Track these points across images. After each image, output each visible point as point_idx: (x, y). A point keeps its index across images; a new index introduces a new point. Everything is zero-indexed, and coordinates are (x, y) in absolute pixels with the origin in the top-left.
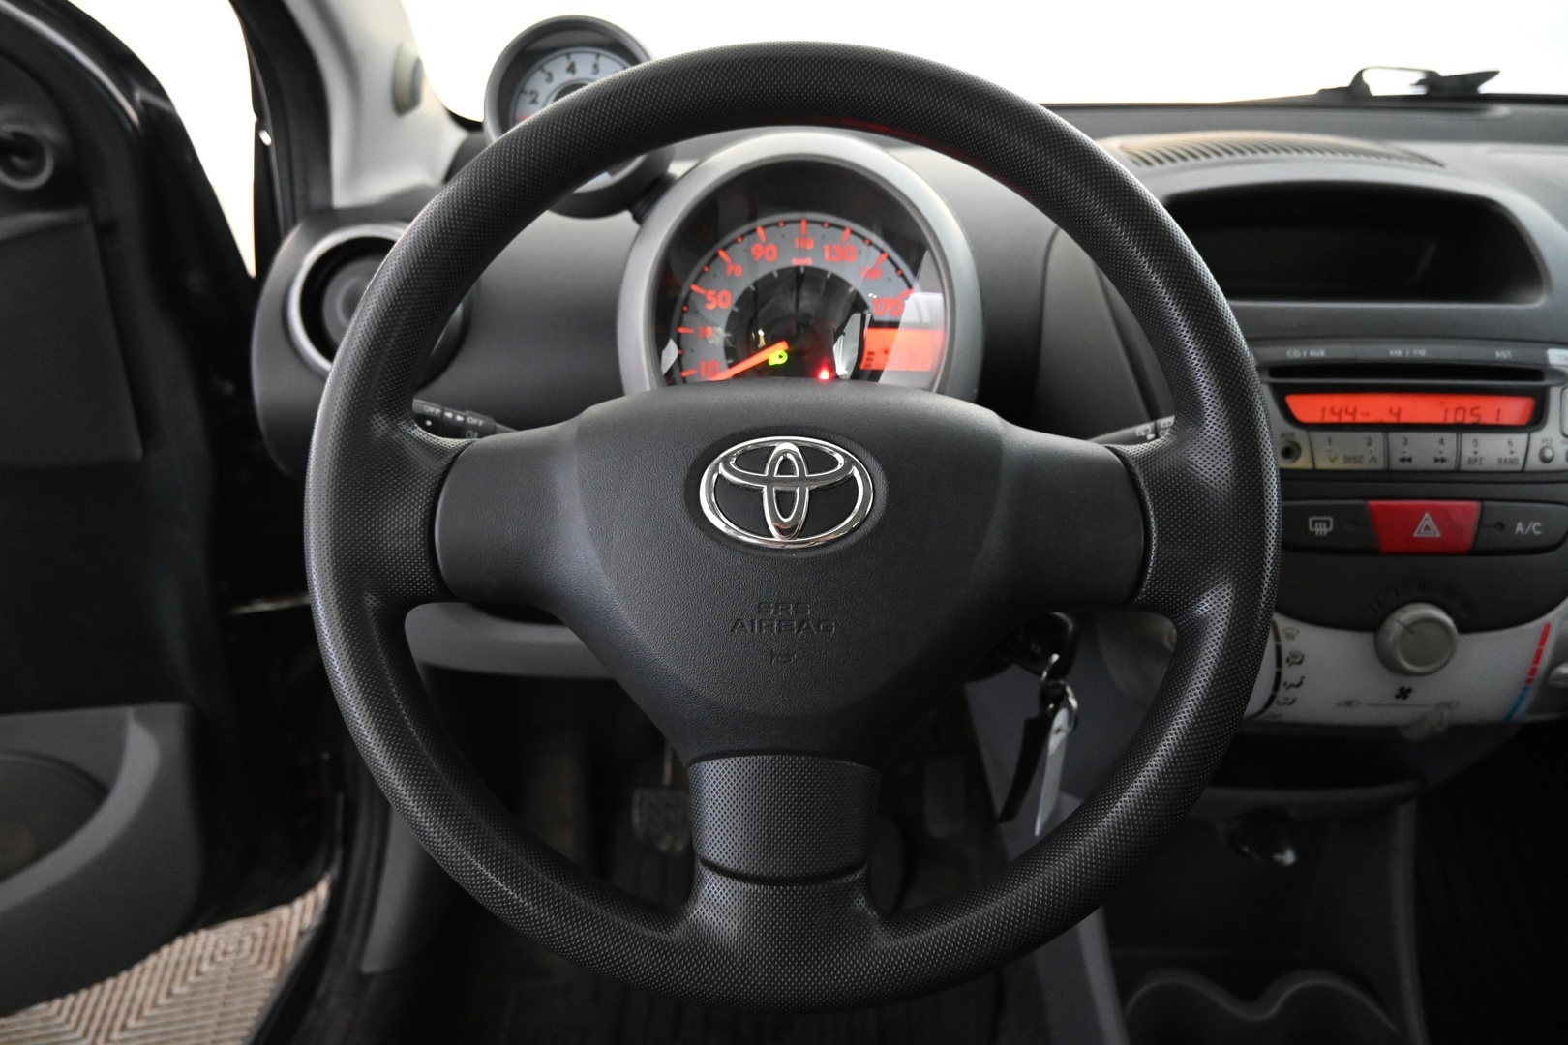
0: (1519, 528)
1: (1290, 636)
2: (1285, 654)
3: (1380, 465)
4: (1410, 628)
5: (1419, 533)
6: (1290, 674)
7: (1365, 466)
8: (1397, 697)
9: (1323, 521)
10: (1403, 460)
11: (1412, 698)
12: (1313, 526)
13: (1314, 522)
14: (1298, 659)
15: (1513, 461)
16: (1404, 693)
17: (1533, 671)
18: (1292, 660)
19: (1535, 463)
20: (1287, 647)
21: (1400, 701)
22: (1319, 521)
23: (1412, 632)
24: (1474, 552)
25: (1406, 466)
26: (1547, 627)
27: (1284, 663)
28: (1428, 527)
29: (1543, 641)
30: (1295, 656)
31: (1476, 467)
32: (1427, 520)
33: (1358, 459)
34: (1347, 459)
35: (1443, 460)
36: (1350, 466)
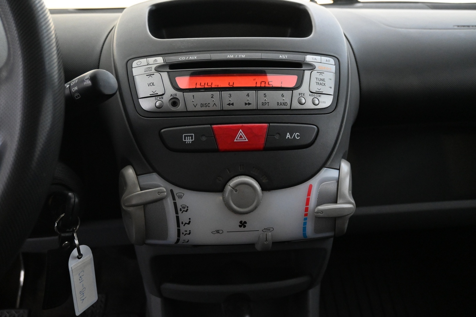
0: (288, 136)
1: (180, 197)
2: (179, 207)
3: (218, 108)
4: (234, 188)
5: (237, 139)
6: (184, 217)
7: (211, 108)
8: (240, 226)
9: (189, 136)
10: (229, 104)
11: (248, 227)
12: (185, 139)
13: (185, 136)
14: (185, 209)
15: (285, 104)
16: (243, 224)
17: (307, 209)
18: (182, 210)
19: (296, 105)
20: (180, 203)
21: (242, 229)
22: (187, 136)
23: (236, 191)
24: (265, 149)
25: (231, 108)
26: (311, 187)
27: (179, 212)
28: (241, 137)
29: (309, 194)
30: (184, 208)
31: (266, 107)
32: (241, 133)
33: (206, 105)
34: (202, 105)
35: (249, 104)
36: (204, 109)
